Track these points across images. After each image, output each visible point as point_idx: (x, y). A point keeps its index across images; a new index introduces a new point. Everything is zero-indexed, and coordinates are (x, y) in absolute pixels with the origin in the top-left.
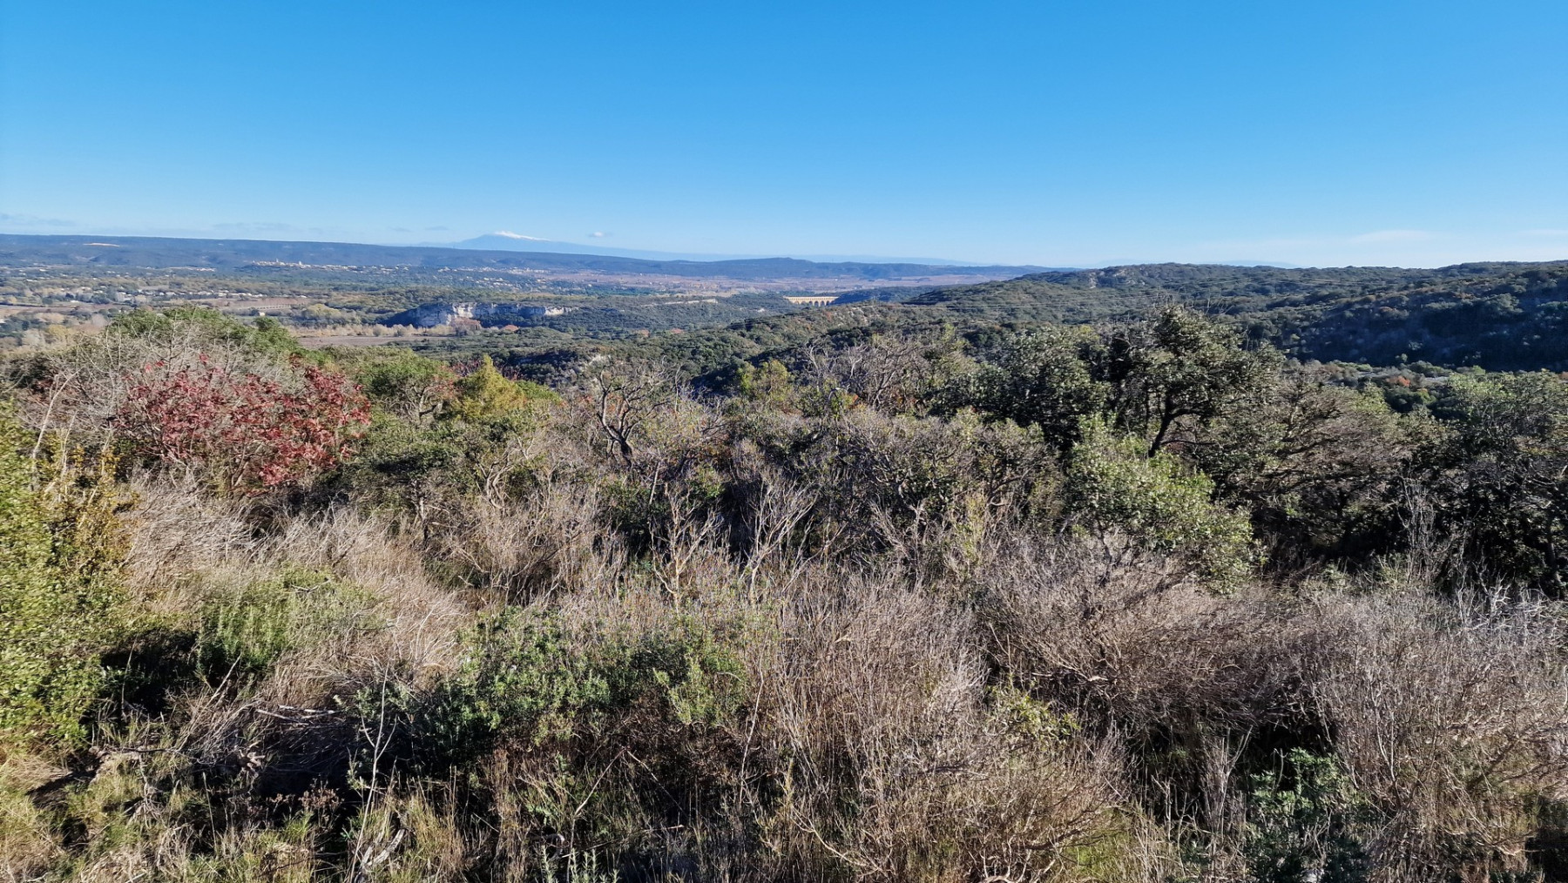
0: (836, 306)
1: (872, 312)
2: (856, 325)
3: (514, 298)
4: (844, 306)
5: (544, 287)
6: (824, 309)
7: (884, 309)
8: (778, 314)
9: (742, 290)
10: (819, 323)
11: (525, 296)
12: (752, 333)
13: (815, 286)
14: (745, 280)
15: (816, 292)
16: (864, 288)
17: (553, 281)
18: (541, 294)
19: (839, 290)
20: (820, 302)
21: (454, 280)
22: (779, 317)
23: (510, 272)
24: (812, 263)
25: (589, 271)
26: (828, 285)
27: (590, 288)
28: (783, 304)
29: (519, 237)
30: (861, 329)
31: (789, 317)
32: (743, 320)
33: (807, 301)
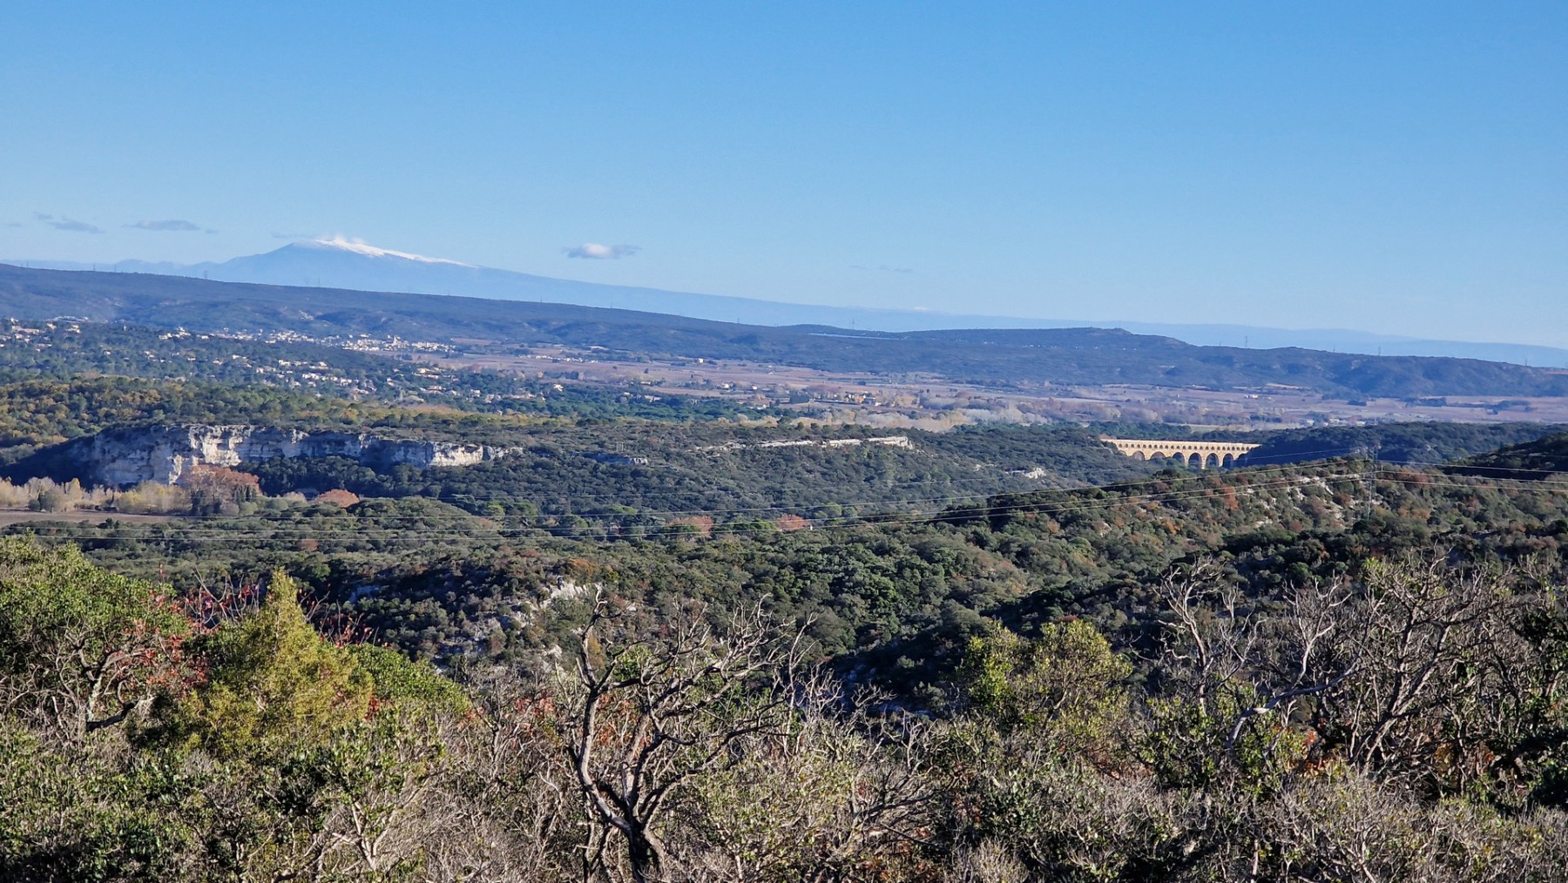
0: (1250, 471)
1: (1357, 492)
2: (1308, 526)
3: (353, 415)
4: (1275, 470)
5: (436, 388)
6: (1215, 478)
7: (1394, 486)
8: (1085, 485)
9: (984, 414)
10: (1199, 517)
11: (383, 413)
12: (1006, 536)
13: (1192, 410)
14: (992, 385)
15: (1194, 428)
16: (1334, 421)
17: (459, 374)
18: (427, 409)
19: (1261, 426)
20: (1204, 455)
21: (199, 363)
22: (1085, 494)
23: (350, 346)
24: (1186, 348)
25: (558, 349)
26: (1230, 409)
27: (556, 395)
28: (1100, 459)
29: (379, 252)
30: (1324, 538)
31: (1115, 496)
32: (982, 499)
33: (1168, 453)
